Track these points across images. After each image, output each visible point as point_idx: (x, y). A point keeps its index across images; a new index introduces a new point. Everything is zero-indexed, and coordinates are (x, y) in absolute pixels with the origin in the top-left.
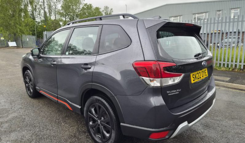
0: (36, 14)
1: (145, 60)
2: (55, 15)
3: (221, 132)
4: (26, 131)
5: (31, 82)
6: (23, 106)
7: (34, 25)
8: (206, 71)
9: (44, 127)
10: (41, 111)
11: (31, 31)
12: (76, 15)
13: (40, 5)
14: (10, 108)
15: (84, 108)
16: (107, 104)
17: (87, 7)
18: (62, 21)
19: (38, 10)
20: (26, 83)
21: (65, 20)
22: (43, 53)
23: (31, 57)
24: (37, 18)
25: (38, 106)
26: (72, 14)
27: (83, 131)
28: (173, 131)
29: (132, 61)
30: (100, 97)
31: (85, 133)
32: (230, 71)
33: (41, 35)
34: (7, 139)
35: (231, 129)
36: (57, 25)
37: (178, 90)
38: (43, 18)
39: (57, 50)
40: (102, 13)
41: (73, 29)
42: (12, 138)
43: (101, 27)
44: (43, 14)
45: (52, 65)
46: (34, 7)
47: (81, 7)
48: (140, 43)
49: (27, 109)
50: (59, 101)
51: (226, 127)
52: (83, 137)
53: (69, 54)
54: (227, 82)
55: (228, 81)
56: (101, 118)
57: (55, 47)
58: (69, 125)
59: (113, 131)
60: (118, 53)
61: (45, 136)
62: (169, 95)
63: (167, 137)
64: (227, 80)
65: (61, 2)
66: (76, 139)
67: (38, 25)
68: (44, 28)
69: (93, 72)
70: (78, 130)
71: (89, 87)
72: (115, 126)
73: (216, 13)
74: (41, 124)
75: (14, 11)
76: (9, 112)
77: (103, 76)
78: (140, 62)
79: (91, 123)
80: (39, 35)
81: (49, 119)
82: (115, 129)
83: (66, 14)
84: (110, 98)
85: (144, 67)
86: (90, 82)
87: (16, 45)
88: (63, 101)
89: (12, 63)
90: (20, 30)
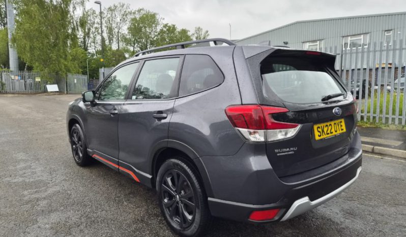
0: (89, 41)
1: (243, 103)
2: (118, 43)
3: (372, 224)
4: (72, 211)
5: (80, 142)
6: (68, 177)
7: (86, 59)
8: (343, 124)
9: (98, 207)
10: (95, 185)
11: (81, 68)
12: (151, 41)
13: (96, 28)
14: (49, 179)
15: (156, 178)
16: (188, 170)
17: (167, 30)
18: (127, 51)
19: (92, 36)
20: (73, 143)
21: (134, 51)
22: (99, 99)
23: (81, 104)
24: (90, 48)
25: (90, 177)
26: (144, 40)
27: (154, 214)
29: (225, 106)
30: (180, 160)
31: (158, 216)
33: (96, 74)
34: (46, 221)
35: (391, 220)
36: (121, 58)
37: (291, 149)
38: (100, 48)
39: (120, 94)
40: (191, 38)
41: (143, 62)
42: (53, 219)
43: (182, 57)
44: (99, 42)
45: (112, 116)
46: (87, 30)
47: (158, 30)
48: (236, 79)
49: (74, 181)
50: (121, 169)
51: (383, 215)
52: (154, 222)
54: (395, 148)
55: (398, 146)
56: (181, 193)
57: (117, 90)
58: (135, 205)
59: (197, 211)
60: (205, 95)
61: (99, 218)
62: (278, 155)
63: (276, 218)
65: (127, 22)
66: (145, 225)
67: (91, 58)
68: (101, 62)
69: (169, 122)
70: (148, 212)
71: (164, 145)
72: (201, 202)
73: (383, 34)
74: (93, 202)
75: (57, 38)
76: (48, 185)
78: (235, 107)
79: (166, 201)
80: (93, 74)
81: (105, 197)
82: (200, 208)
83: (134, 40)
84: (194, 160)
85: (241, 114)
86: (165, 138)
87: (57, 90)
88: (126, 169)
89: (52, 116)
90: (65, 66)
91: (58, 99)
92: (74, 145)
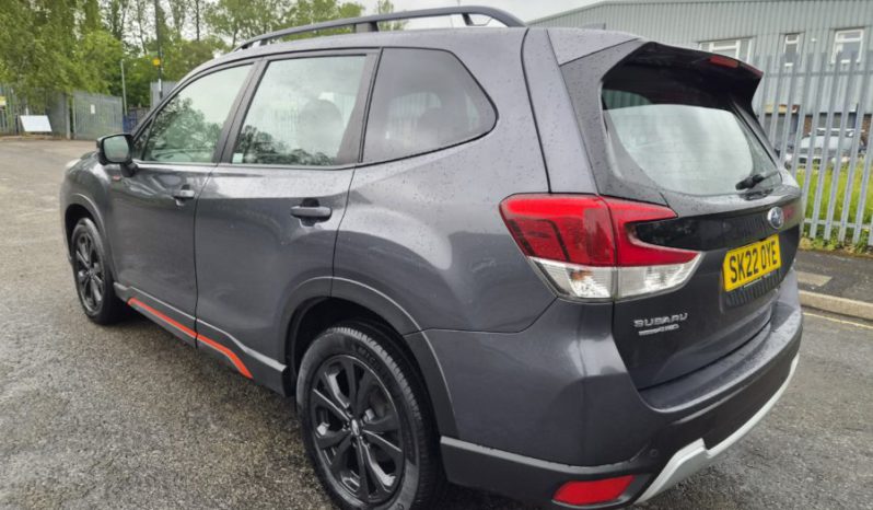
0: (127, 16)
1: (553, 190)
2: (198, 26)
3: (810, 479)
4: (69, 450)
5: (96, 265)
6: (62, 352)
7: (121, 58)
8: (776, 247)
9: (140, 437)
10: (133, 377)
11: (108, 79)
14: (13, 359)
15: (297, 372)
16: (388, 360)
18: (221, 45)
19: (133, 3)
20: (78, 265)
21: (234, 45)
22: (144, 156)
23: (98, 170)
24: (131, 34)
25: (121, 355)
26: (257, 22)
27: (289, 458)
28: (648, 476)
29: (500, 194)
31: (298, 465)
32: (829, 253)
33: (144, 95)
35: (847, 469)
37: (675, 317)
38: (152, 35)
39: (200, 148)
41: (264, 63)
42: (16, 475)
44: (152, 20)
45: (178, 203)
48: (532, 121)
49: (78, 364)
50: (203, 341)
51: (827, 458)
52: (290, 482)
53: (244, 161)
54: (818, 290)
55: (823, 287)
56: (362, 415)
57: (194, 136)
58: (239, 433)
59: (409, 467)
61: (144, 471)
62: (641, 333)
63: (624, 499)
64: (820, 285)
66: (264, 489)
67: (131, 58)
68: (154, 67)
69: (337, 231)
70: (271, 452)
71: (323, 291)
72: (420, 447)
73: (782, 41)
74: (128, 424)
76: (9, 374)
77: (374, 248)
78: (532, 198)
79: (322, 430)
80: (137, 96)
81: (161, 408)
82: (417, 460)
83: (236, 22)
84: (405, 337)
85: (549, 221)
86: (324, 271)
87: (48, 129)
88: (217, 342)
89: (31, 193)
90: (69, 71)
91: (50, 150)
92: (80, 270)
